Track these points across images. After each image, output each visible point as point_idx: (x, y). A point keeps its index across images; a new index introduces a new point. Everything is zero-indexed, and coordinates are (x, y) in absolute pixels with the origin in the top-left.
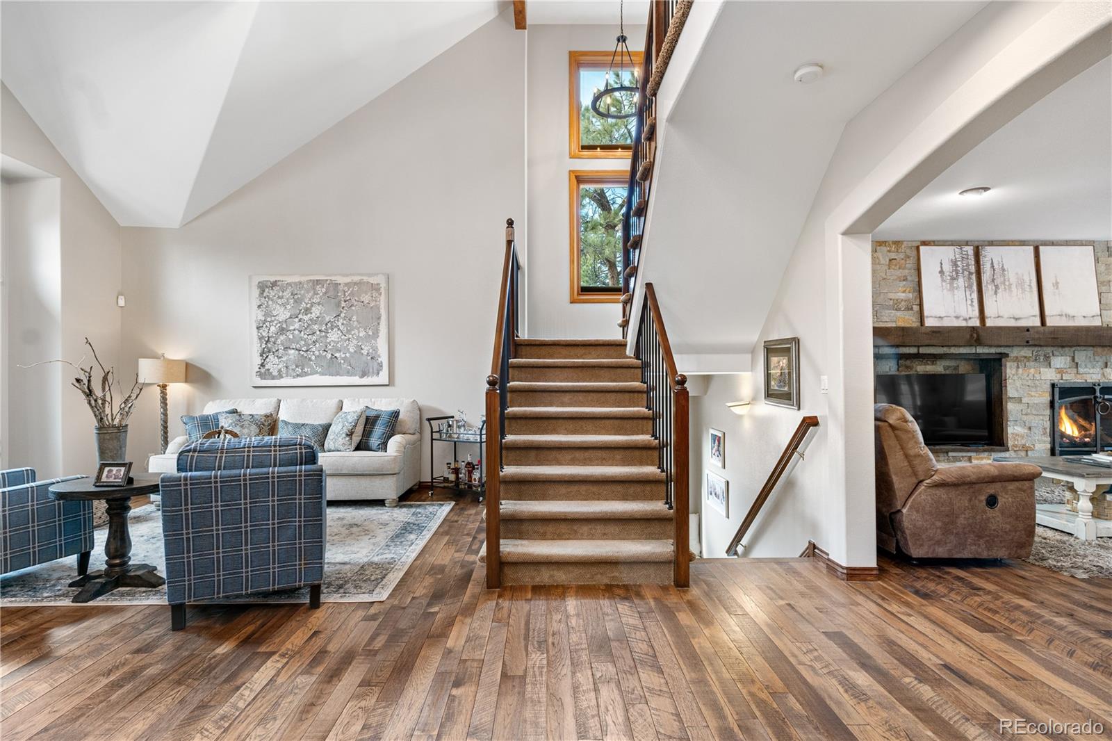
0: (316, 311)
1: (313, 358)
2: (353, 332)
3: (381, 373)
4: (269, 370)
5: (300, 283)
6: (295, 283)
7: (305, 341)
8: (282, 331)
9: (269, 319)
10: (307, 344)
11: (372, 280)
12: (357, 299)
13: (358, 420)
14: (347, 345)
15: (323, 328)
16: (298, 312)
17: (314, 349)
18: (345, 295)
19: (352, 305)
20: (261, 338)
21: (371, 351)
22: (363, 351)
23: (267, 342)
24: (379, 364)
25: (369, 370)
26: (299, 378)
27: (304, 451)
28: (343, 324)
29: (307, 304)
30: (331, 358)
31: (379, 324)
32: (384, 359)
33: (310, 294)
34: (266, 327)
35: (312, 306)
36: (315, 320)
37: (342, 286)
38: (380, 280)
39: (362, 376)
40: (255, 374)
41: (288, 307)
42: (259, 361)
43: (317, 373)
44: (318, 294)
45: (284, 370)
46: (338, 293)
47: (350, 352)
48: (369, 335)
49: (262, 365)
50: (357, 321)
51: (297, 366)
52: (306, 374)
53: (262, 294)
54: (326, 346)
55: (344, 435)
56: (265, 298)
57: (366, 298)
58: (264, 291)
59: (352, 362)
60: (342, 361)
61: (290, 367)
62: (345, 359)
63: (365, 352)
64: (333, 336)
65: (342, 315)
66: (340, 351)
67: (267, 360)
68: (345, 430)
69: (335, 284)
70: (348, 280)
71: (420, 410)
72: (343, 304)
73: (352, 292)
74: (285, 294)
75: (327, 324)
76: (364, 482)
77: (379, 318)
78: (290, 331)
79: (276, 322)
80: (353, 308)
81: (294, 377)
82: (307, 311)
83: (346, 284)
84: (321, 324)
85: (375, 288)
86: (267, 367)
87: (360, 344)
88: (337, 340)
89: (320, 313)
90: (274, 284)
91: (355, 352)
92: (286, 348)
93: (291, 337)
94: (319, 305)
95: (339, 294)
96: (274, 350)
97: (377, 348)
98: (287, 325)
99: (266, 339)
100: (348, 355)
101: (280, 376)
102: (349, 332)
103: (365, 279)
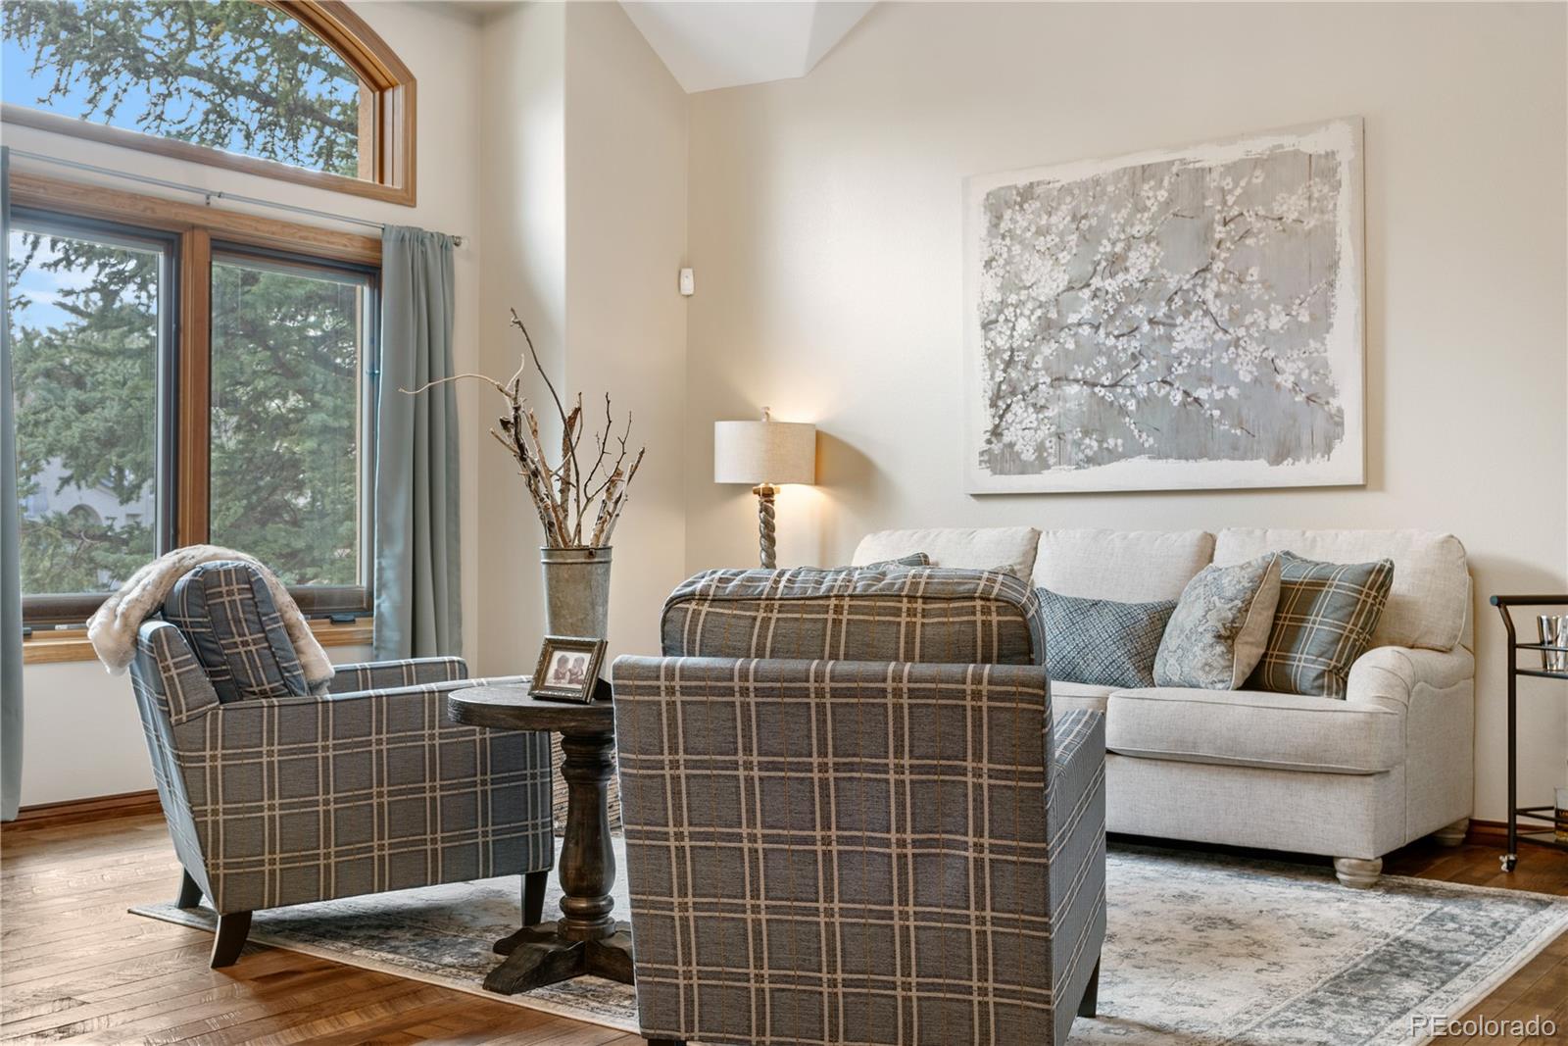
0: (1139, 263)
1: (1132, 405)
2: (1249, 320)
3: (1339, 448)
4: (1011, 445)
5: (1097, 182)
6: (1083, 185)
7: (1109, 357)
8: (1048, 328)
9: (1013, 299)
10: (1114, 366)
11: (1312, 144)
12: (1262, 212)
13: (1254, 591)
14: (1233, 361)
15: (1161, 312)
16: (1090, 268)
17: (1133, 379)
18: (1224, 203)
19: (1247, 233)
20: (991, 355)
21: (1305, 375)
22: (1279, 379)
23: (1009, 363)
24: (1331, 416)
25: (1299, 439)
26: (1093, 470)
27: (994, 618)
28: (1217, 295)
29: (1114, 244)
30: (1184, 404)
31: (1331, 285)
32: (1348, 400)
33: (1124, 212)
34: (1007, 320)
35: (1128, 248)
36: (1138, 291)
37: (1215, 175)
38: (1339, 141)
39: (1277, 459)
40: (977, 458)
41: (1065, 257)
42: (985, 420)
43: (1140, 450)
44: (1146, 209)
45: (1051, 445)
46: (1204, 198)
47: (1240, 384)
48: (1301, 325)
49: (996, 432)
50: (1263, 282)
51: (1086, 433)
52: (1113, 456)
53: (996, 226)
54: (1169, 369)
55: (1209, 638)
56: (1003, 237)
57: (1290, 206)
58: (1000, 217)
59: (1245, 412)
60: (1216, 413)
61: (1069, 437)
62: (1224, 405)
63: (1286, 380)
64: (1189, 335)
65: (1218, 267)
66: (1210, 381)
67: (1009, 417)
68: (1213, 623)
69: (1197, 170)
70: (1234, 153)
71: (1472, 572)
72: (1220, 232)
73: (1245, 192)
74: (1054, 219)
75: (1170, 300)
76: (1269, 793)
77: (1333, 266)
78: (1069, 327)
79: (1030, 305)
80: (1250, 241)
81: (1079, 467)
82: (1116, 263)
83: (1233, 169)
84: (1154, 302)
85: (1321, 168)
86: (1007, 438)
87: (1271, 354)
88: (1200, 346)
89: (1152, 268)
90: (1027, 194)
91: (1256, 380)
92: (1058, 381)
93: (1071, 345)
94: (1148, 242)
95: (1208, 203)
96: (1026, 388)
97: (1326, 365)
98: (1058, 312)
99: (1006, 356)
100: (1233, 392)
101: (1042, 464)
102: (1236, 317)
103: (1289, 142)
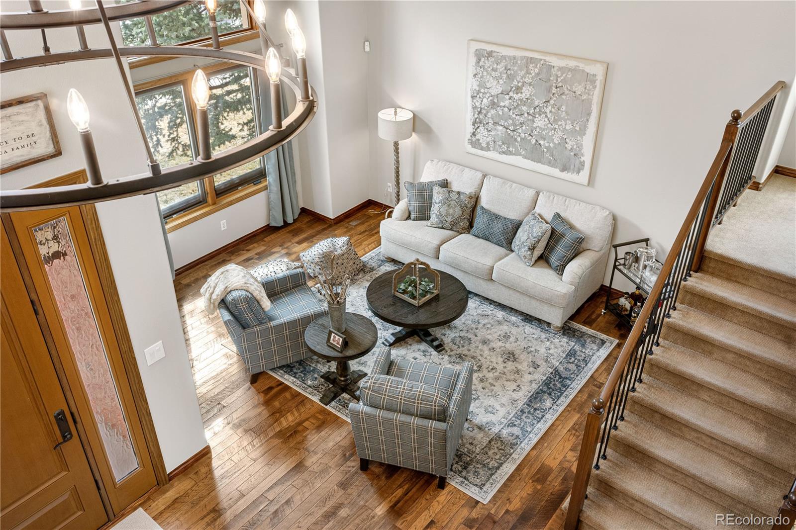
0: (526, 92)
1: (519, 139)
2: (560, 123)
3: (581, 172)
4: (479, 140)
5: (515, 58)
6: (509, 57)
7: (513, 121)
8: (493, 105)
9: (482, 90)
10: (514, 124)
11: (590, 69)
12: (569, 88)
13: (542, 237)
14: (553, 135)
15: (532, 111)
16: (509, 88)
17: (520, 131)
18: (557, 80)
19: (563, 94)
20: (474, 108)
21: (575, 147)
22: (567, 145)
23: (480, 112)
24: (581, 162)
25: (570, 166)
26: (504, 156)
28: (550, 112)
29: (518, 83)
30: (535, 144)
31: (588, 120)
32: (587, 158)
33: (523, 72)
34: (480, 97)
35: (523, 86)
36: (525, 101)
37: (555, 69)
38: (598, 70)
39: (563, 170)
40: (467, 141)
41: (501, 82)
42: (470, 129)
43: (520, 154)
44: (530, 74)
45: (492, 143)
46: (550, 76)
47: (554, 143)
48: (576, 130)
49: (474, 134)
50: (566, 112)
51: (503, 143)
52: (511, 153)
53: (479, 62)
54: (532, 131)
55: (526, 248)
56: (481, 68)
57: (579, 89)
58: (480, 60)
59: (554, 153)
60: (545, 150)
61: (498, 143)
62: (548, 148)
63: (569, 147)
64: (540, 122)
65: (552, 102)
66: (545, 139)
67: (478, 130)
68: (528, 243)
69: (549, 65)
70: (562, 63)
71: (615, 218)
72: (554, 90)
73: (564, 79)
74: (499, 67)
75: (535, 108)
77: (589, 114)
78: (501, 107)
79: (488, 95)
80: (563, 97)
81: (500, 154)
82: (518, 90)
83: (560, 69)
84: (530, 107)
85: (590, 79)
86: (477, 137)
87: (565, 137)
88: (543, 127)
89: (530, 95)
90: (490, 54)
91: (559, 144)
92: (495, 123)
93: (501, 113)
94: (530, 86)
95: (551, 79)
96: (485, 123)
97: (582, 145)
98: (497, 100)
99: (479, 110)
100: (551, 145)
101: (488, 149)
102: (556, 121)
103: (582, 66)
